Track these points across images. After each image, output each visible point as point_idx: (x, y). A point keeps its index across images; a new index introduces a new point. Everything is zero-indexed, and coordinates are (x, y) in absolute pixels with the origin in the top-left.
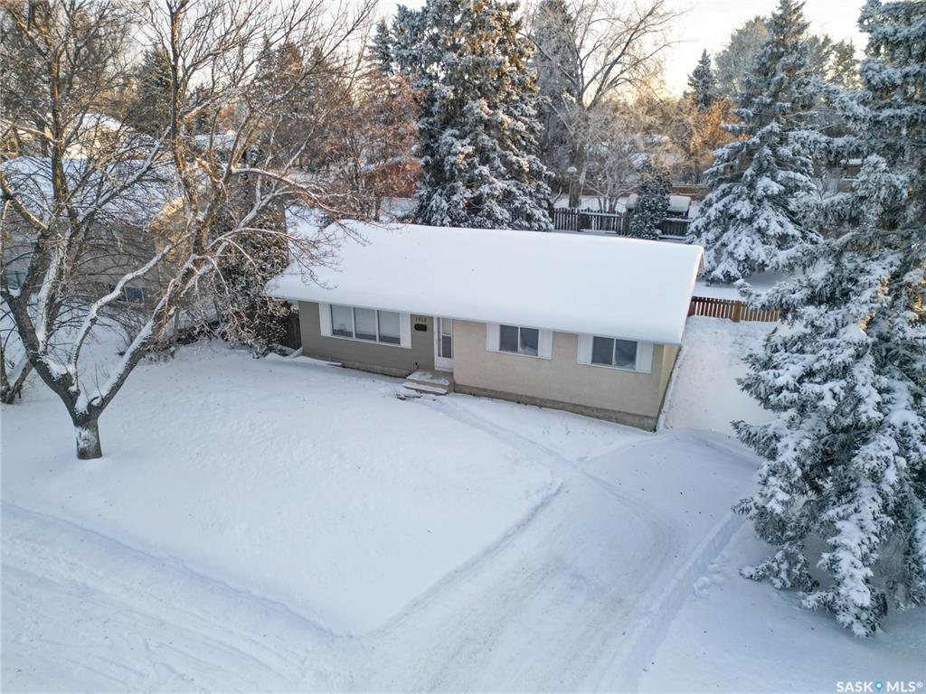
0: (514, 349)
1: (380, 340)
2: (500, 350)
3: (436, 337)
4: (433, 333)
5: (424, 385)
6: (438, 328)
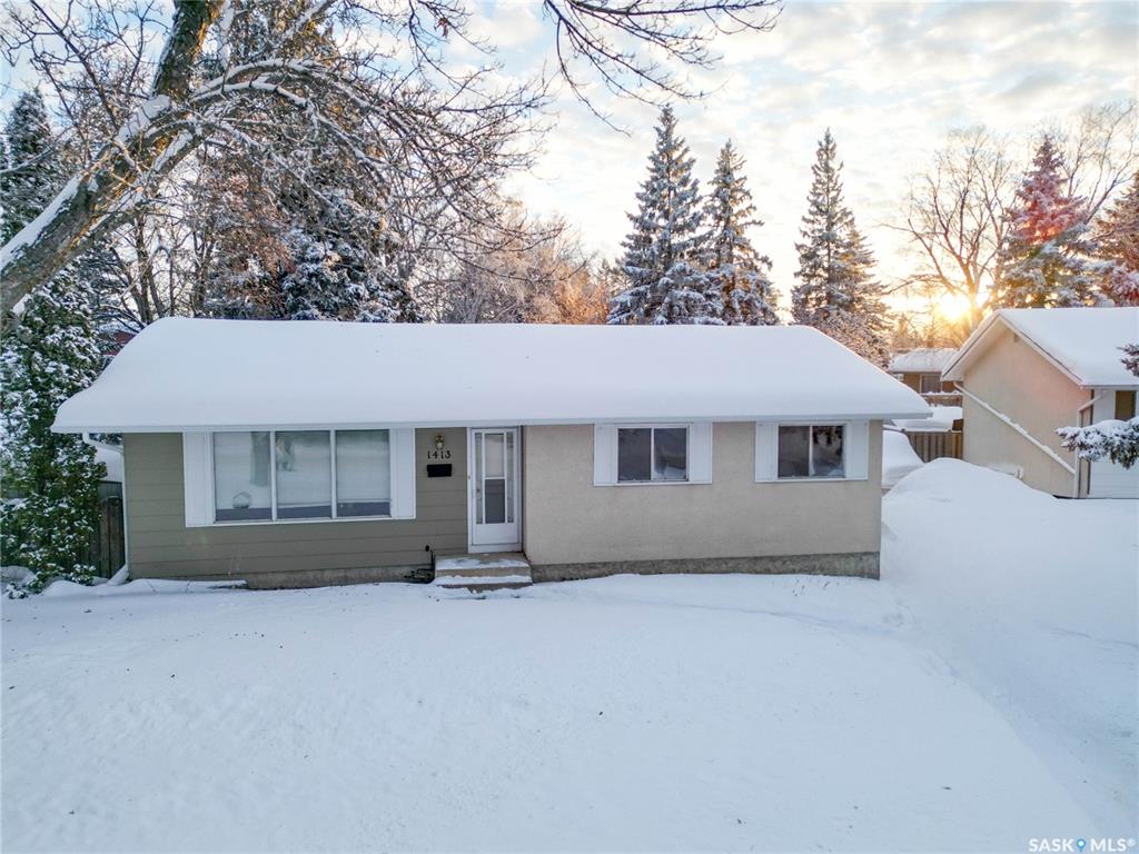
0: (644, 474)
1: (340, 514)
2: (619, 480)
3: (471, 485)
4: (465, 477)
5: (480, 576)
6: (478, 467)
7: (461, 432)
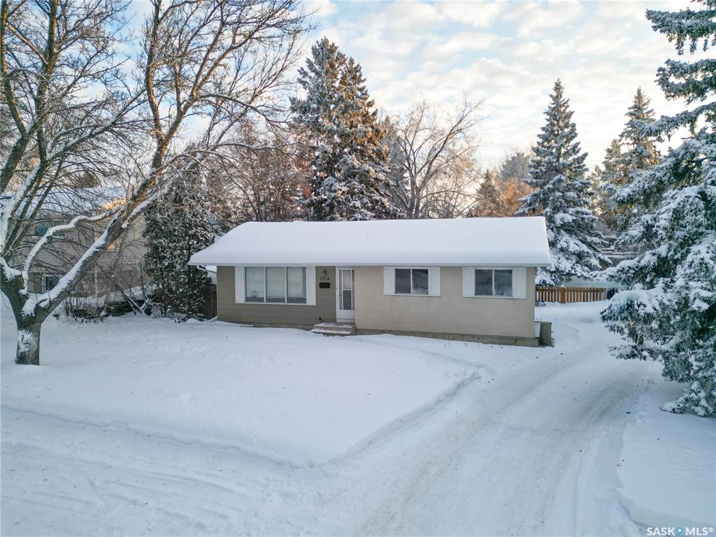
0: (407, 290)
1: (288, 302)
2: (396, 293)
3: (337, 292)
4: (335, 289)
5: (330, 330)
6: (340, 284)
7: (333, 268)
